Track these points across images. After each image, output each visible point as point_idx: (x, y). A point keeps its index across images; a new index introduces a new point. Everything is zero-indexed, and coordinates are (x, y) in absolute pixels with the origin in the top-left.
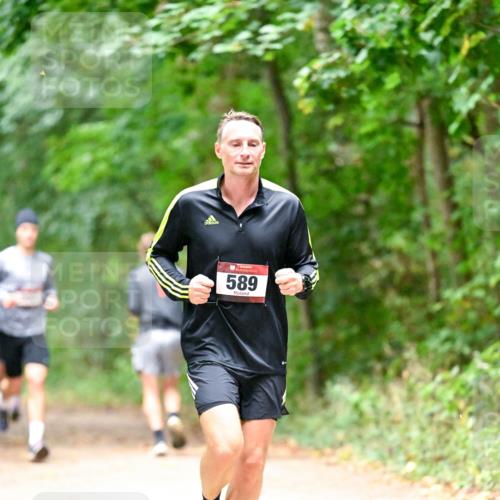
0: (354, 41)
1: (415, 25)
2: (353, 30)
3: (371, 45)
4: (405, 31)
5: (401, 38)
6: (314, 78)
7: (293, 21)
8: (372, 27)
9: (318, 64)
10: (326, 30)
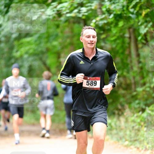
0: (109, 12)
1: (128, 7)
2: (109, 8)
3: (115, 13)
4: (125, 9)
5: (124, 11)
6: (97, 23)
7: (91, 6)
8: (115, 7)
9: (98, 19)
10: (100, 8)
